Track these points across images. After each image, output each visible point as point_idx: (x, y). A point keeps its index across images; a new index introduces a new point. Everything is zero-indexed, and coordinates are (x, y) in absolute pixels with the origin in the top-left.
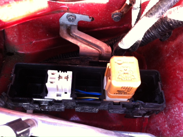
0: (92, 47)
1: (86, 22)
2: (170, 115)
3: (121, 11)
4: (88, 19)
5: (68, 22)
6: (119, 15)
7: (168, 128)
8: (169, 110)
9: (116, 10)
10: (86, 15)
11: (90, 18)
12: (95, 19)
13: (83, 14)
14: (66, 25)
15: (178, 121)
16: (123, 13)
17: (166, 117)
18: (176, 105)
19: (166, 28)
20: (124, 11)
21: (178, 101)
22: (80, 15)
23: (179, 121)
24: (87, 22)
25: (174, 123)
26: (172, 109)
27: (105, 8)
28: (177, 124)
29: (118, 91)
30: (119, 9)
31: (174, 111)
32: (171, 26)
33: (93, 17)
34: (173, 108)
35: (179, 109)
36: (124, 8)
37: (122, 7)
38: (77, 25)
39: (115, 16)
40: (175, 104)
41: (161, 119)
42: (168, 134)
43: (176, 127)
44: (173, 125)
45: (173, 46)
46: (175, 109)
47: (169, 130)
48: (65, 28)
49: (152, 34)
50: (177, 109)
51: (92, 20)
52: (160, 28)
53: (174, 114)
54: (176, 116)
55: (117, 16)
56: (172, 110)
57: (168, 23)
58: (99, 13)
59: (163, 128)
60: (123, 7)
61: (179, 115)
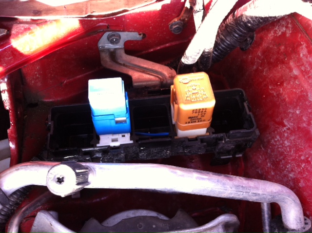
0: (149, 74)
1: (135, 41)
2: (270, 149)
3: (182, 18)
4: (138, 36)
5: (110, 45)
6: (179, 25)
7: (272, 167)
8: (269, 142)
9: (174, 18)
10: (134, 31)
11: (140, 35)
12: (147, 35)
13: (129, 31)
14: (108, 50)
15: (282, 154)
16: (183, 20)
17: (267, 153)
18: (276, 132)
19: (243, 31)
20: (185, 18)
21: (277, 126)
22: (126, 33)
23: (283, 152)
24: (137, 41)
25: (277, 158)
26: (271, 139)
27: (158, 18)
28: (282, 157)
29: (189, 118)
30: (178, 16)
31: (275, 141)
32: (249, 27)
33: (144, 33)
34: (273, 138)
35: (280, 137)
36: (184, 14)
37: (181, 12)
38: (123, 47)
39: (174, 27)
40: (274, 131)
41: (261, 157)
42: (273, 176)
43: (281, 163)
44: (277, 161)
45: (260, 54)
46: (276, 138)
47: (273, 169)
48: (107, 54)
49: (228, 42)
50: (278, 137)
51: (143, 38)
52: (235, 32)
53: (275, 146)
54: (278, 148)
55: (177, 26)
56: (273, 141)
57: (245, 24)
58: (151, 26)
59: (265, 169)
60: (183, 12)
61: (282, 144)
